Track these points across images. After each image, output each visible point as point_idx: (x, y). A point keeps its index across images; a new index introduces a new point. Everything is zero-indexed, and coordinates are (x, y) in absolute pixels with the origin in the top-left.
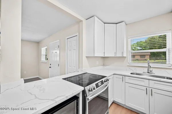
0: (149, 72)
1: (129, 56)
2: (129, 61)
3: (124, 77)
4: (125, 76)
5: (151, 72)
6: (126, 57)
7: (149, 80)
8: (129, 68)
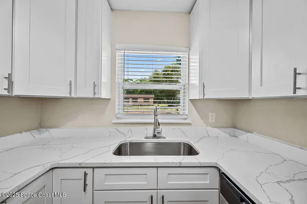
0: (156, 133)
1: (117, 96)
2: (117, 111)
4: (93, 168)
5: (159, 135)
6: (109, 99)
7: (157, 167)
8: (117, 129)
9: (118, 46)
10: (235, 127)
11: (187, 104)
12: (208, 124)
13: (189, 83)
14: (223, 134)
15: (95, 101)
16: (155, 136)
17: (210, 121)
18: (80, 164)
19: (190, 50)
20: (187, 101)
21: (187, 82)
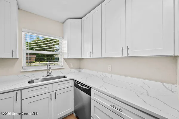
0: (49, 74)
1: (23, 57)
2: (23, 65)
3: (19, 92)
4: (21, 90)
5: (50, 75)
6: (18, 59)
7: (53, 83)
8: (24, 75)
9: (23, 30)
10: (80, 68)
11: (62, 61)
12: (71, 68)
13: (63, 52)
14: (76, 71)
15: (13, 60)
16: (48, 75)
17: (72, 67)
18: (13, 89)
19: (63, 38)
20: (62, 59)
21: (62, 51)
